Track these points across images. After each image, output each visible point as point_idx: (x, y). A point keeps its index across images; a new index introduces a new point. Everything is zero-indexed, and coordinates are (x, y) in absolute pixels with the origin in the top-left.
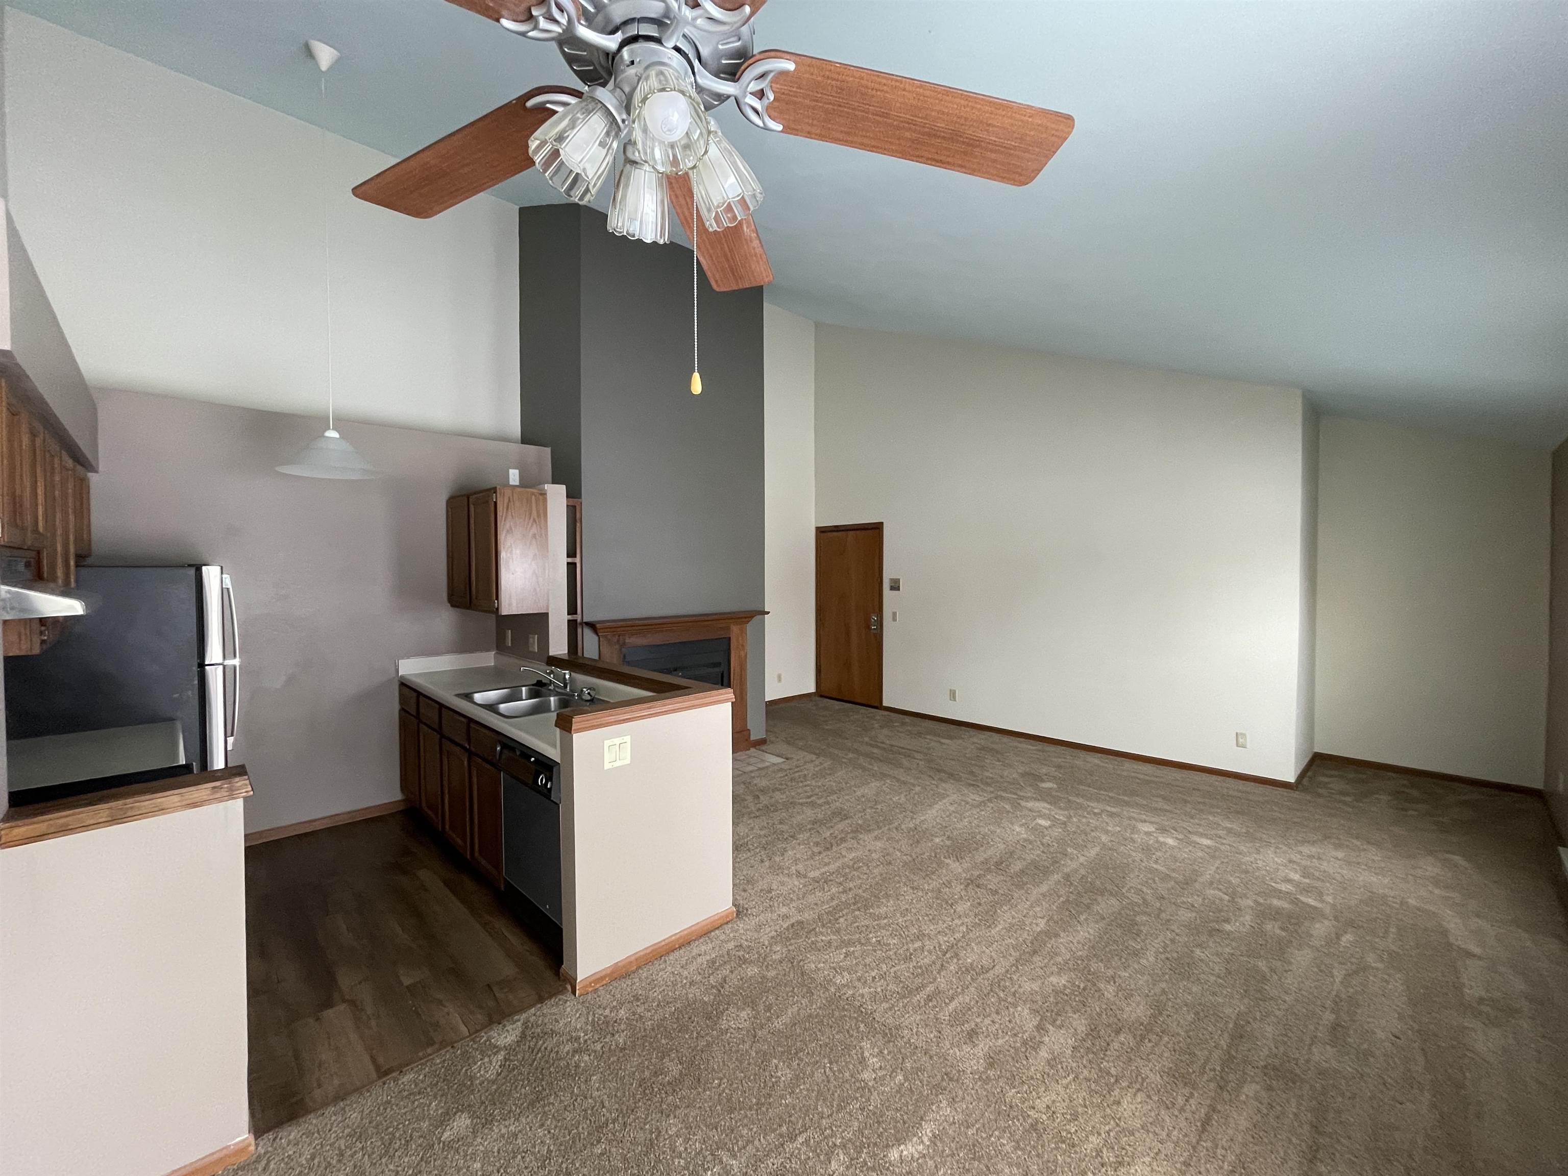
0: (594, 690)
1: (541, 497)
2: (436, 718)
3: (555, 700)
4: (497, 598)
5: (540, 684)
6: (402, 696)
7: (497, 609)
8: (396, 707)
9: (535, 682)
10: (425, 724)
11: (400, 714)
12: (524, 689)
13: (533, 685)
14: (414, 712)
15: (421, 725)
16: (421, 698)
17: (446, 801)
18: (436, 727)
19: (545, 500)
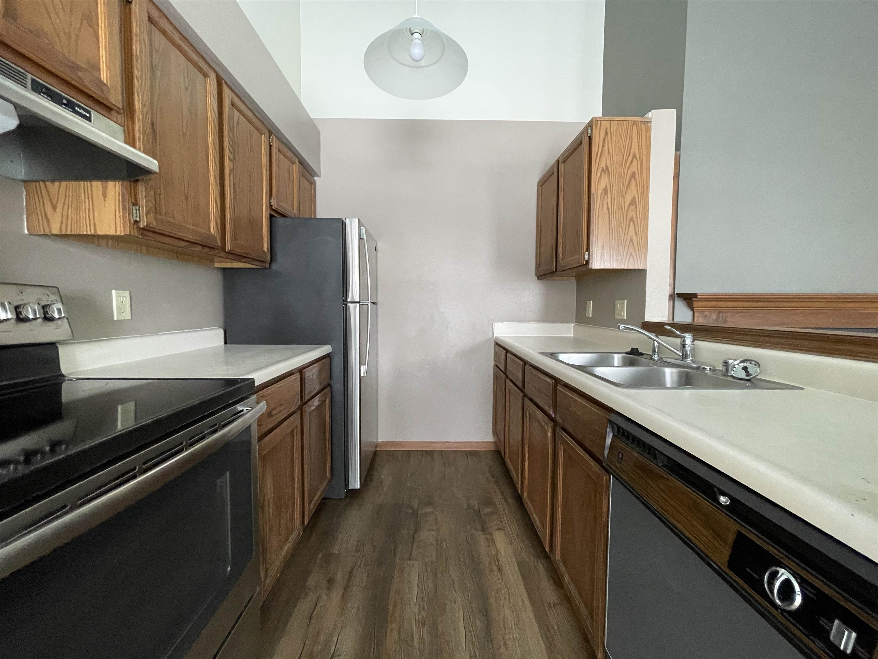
0: (758, 364)
1: (643, 127)
2: (520, 375)
3: (672, 373)
4: (588, 249)
5: (634, 352)
6: (496, 353)
7: (588, 262)
8: (492, 363)
9: (629, 350)
10: (511, 381)
11: (494, 369)
12: (616, 356)
13: (627, 353)
14: (503, 369)
15: (507, 379)
16: (509, 354)
17: (526, 467)
18: (520, 384)
19: (648, 130)
